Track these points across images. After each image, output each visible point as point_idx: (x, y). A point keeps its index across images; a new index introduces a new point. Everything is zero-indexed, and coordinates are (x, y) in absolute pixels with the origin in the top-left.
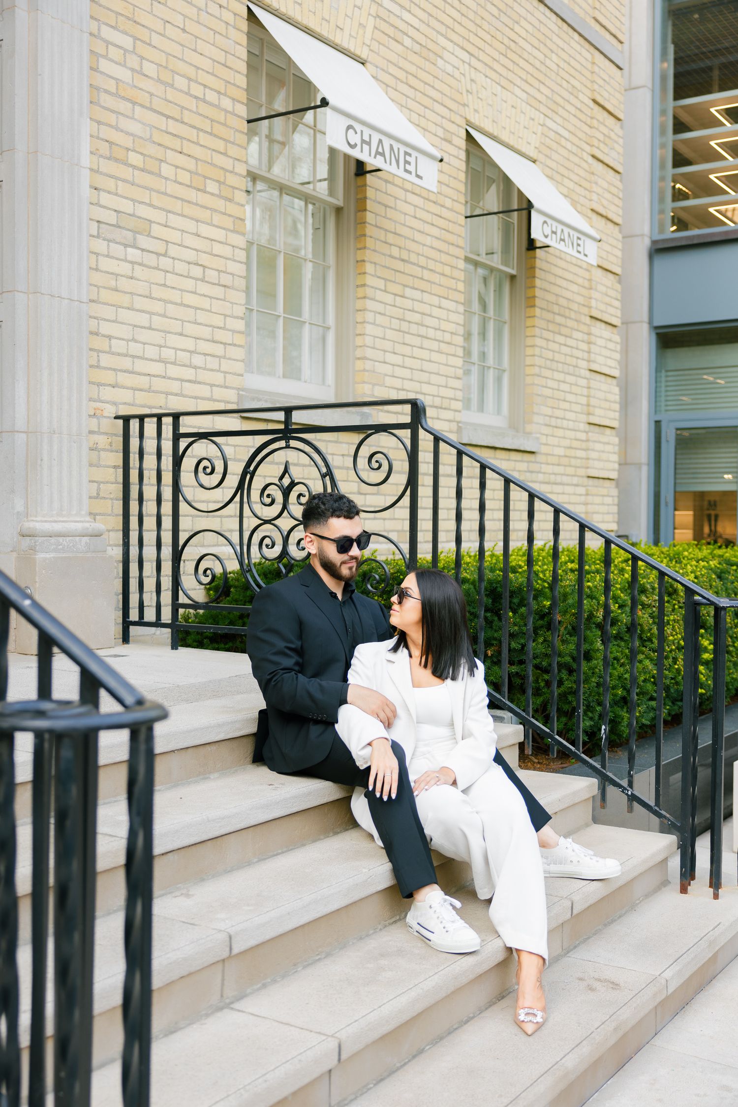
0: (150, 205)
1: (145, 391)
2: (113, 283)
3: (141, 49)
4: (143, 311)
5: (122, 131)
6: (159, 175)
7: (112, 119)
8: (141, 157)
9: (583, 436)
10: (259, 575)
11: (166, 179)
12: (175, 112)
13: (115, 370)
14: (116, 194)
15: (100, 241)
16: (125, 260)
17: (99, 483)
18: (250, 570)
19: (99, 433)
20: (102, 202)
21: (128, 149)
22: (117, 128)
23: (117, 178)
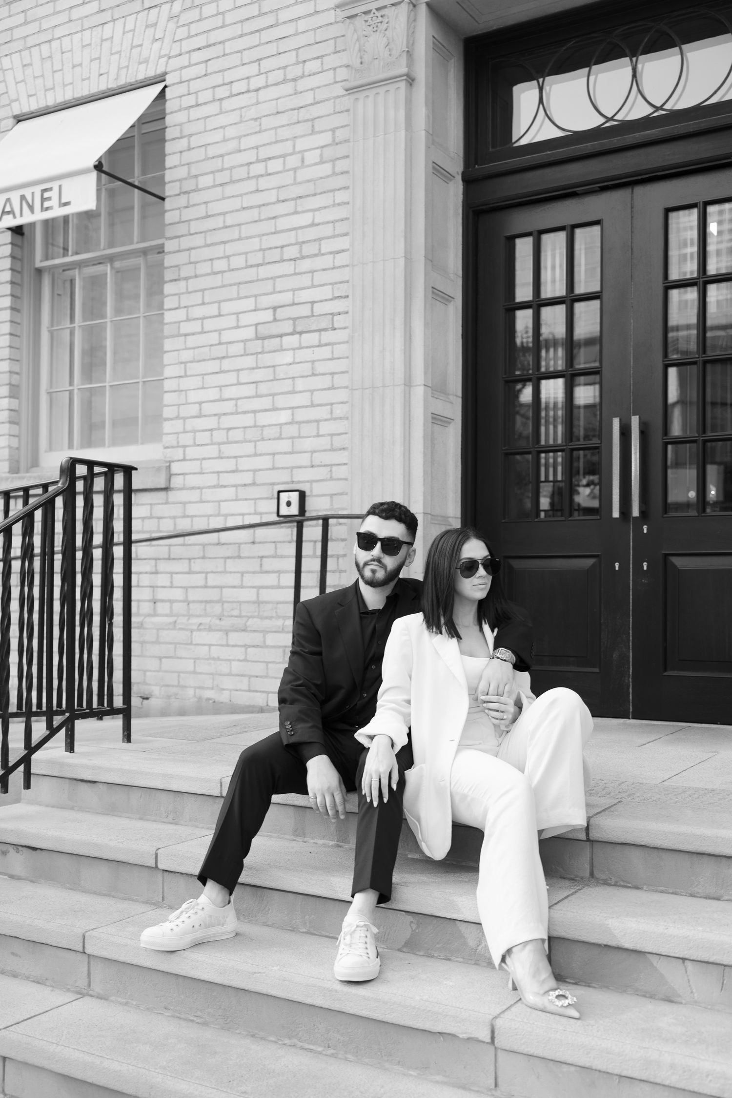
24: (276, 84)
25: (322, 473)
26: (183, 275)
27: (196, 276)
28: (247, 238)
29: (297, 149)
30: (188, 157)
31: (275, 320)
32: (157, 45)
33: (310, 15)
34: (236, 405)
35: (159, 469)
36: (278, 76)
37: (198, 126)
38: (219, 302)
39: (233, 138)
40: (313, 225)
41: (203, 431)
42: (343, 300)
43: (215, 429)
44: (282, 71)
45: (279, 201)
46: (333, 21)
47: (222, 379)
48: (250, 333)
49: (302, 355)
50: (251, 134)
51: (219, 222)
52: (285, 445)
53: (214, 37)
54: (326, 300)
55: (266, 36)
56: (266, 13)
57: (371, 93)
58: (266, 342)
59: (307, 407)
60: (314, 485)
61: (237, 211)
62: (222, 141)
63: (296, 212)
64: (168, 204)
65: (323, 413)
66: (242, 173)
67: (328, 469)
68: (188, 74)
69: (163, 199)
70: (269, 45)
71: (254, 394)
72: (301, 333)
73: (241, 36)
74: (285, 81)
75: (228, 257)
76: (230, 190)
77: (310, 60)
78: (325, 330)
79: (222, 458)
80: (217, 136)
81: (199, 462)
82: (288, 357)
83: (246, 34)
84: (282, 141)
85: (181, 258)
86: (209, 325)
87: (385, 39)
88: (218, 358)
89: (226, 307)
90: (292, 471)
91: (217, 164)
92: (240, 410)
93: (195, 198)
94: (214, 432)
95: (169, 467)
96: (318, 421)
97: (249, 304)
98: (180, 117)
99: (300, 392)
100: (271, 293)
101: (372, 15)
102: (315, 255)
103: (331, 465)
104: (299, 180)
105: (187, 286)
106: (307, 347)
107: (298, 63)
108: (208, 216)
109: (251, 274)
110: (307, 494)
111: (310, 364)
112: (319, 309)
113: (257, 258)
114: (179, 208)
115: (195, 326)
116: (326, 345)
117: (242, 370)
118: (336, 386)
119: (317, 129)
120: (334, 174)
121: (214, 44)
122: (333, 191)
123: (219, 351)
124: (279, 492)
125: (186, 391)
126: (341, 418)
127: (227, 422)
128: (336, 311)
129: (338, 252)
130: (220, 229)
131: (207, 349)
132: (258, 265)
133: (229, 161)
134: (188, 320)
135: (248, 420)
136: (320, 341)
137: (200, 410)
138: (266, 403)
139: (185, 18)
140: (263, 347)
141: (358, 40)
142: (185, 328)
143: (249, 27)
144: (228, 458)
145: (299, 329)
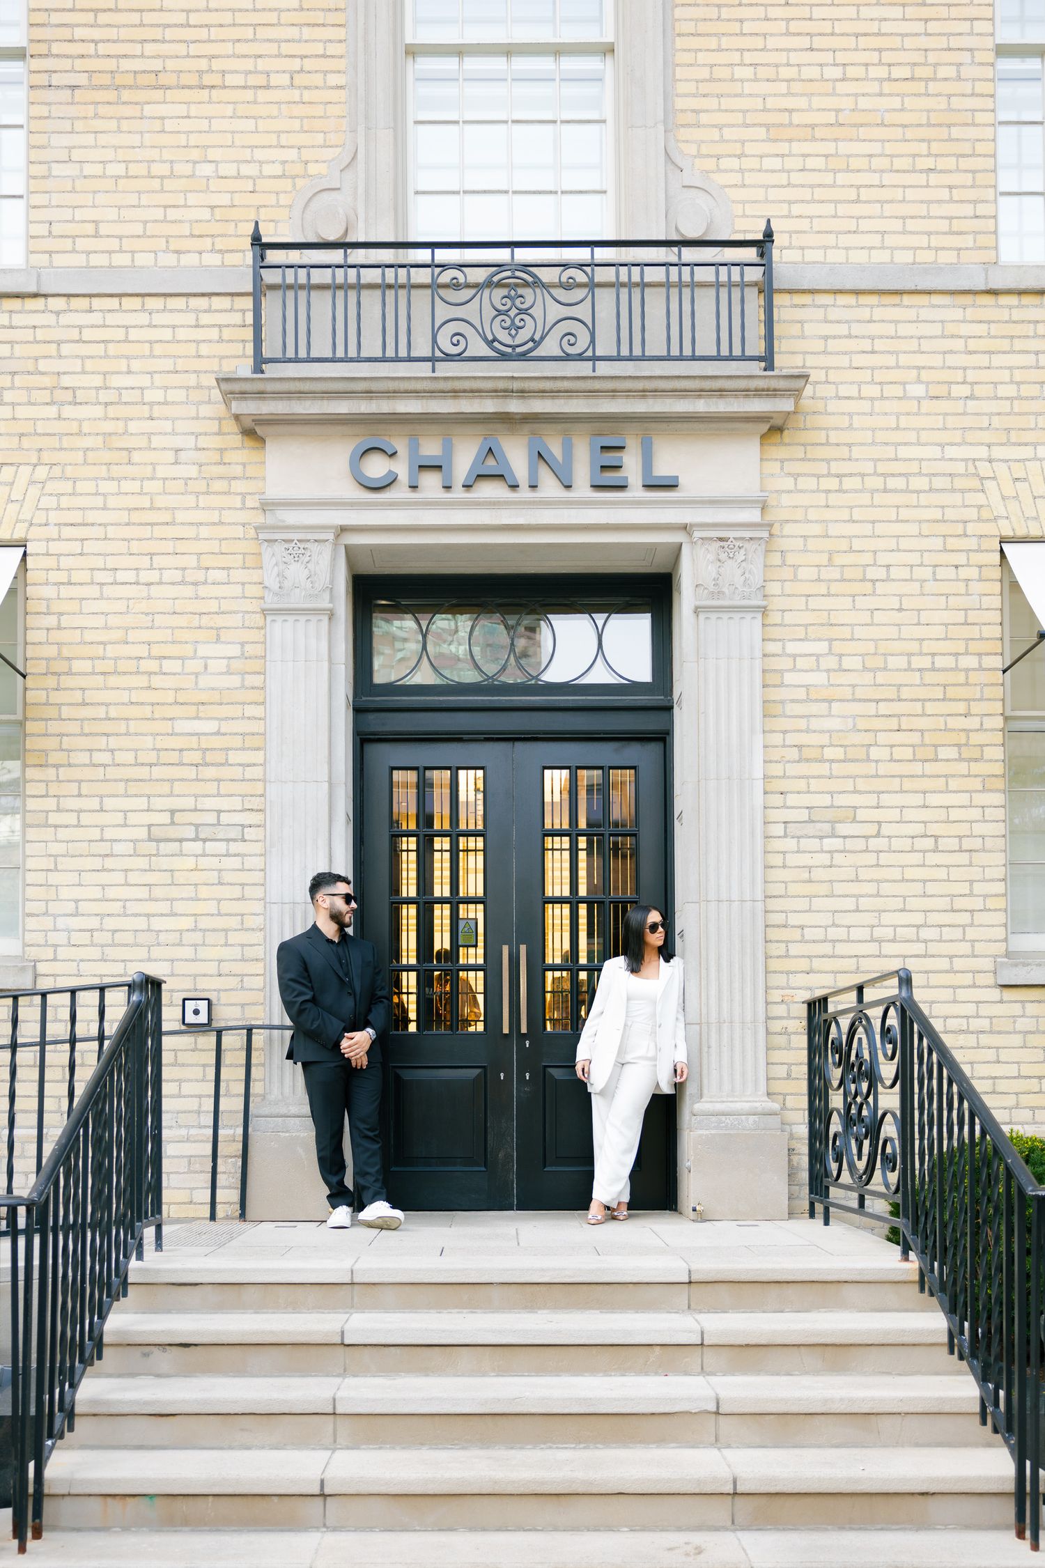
0: (855, 792)
1: (851, 973)
2: (806, 876)
3: (838, 647)
4: (847, 896)
5: (815, 731)
6: (868, 760)
7: (802, 724)
8: (842, 749)
11: (877, 761)
12: (891, 693)
13: (809, 957)
14: (808, 792)
15: (788, 840)
16: (822, 851)
17: (790, 1065)
19: (789, 1017)
20: (789, 803)
21: (823, 747)
22: (807, 731)
23: (808, 777)
24: (173, 584)
25: (233, 982)
26: (51, 761)
27: (70, 765)
28: (136, 734)
29: (200, 653)
30: (56, 636)
31: (173, 823)
32: (13, 508)
33: (214, 524)
34: (124, 907)
35: (23, 969)
36: (177, 576)
37: (74, 606)
38: (101, 797)
39: (119, 628)
40: (218, 733)
41: (80, 930)
42: (254, 813)
43: (97, 930)
44: (179, 573)
45: (176, 703)
46: (242, 536)
47: (104, 878)
48: (142, 833)
49: (204, 862)
50: (141, 628)
51: (101, 712)
52: (187, 952)
53: (91, 517)
54: (235, 811)
55: (159, 531)
56: (159, 509)
57: (291, 619)
58: (162, 845)
59: (212, 915)
60: (222, 994)
61: (123, 704)
62: (103, 628)
63: (197, 718)
64: (30, 681)
65: (234, 922)
66: (131, 666)
67: (239, 978)
68: (55, 547)
69: (24, 676)
70: (164, 541)
71: (147, 897)
72: (205, 840)
73: (128, 524)
74: (183, 582)
75: (112, 751)
76: (113, 681)
77: (214, 569)
78: (235, 840)
79: (105, 961)
80: (99, 621)
81: (75, 964)
82: (190, 863)
83: (134, 524)
84: (180, 642)
85: (51, 743)
86: (86, 819)
87: (306, 571)
88: (100, 856)
89: (109, 803)
90: (195, 979)
91: (99, 650)
92: (128, 912)
93: (66, 681)
94: (95, 934)
95: (35, 966)
96: (226, 931)
97: (142, 803)
98: (49, 592)
99: (205, 900)
100: (168, 796)
101: (293, 545)
102: (222, 765)
103: (243, 975)
104: (202, 684)
105: (58, 774)
106: (212, 855)
107: (199, 568)
108: (84, 704)
109: (143, 772)
110: (214, 1001)
111: (216, 873)
112: (225, 818)
113: (151, 756)
114: (46, 689)
115: (71, 819)
116: (235, 855)
117: (131, 870)
118: (246, 896)
119: (222, 639)
120: (243, 686)
121: (93, 525)
122: (244, 704)
123: (103, 848)
124: (184, 1000)
125: (57, 886)
126: (253, 929)
127: (110, 923)
128: (247, 822)
129: (249, 765)
130: (101, 719)
131: (86, 844)
132: (151, 765)
133: (111, 651)
134: (58, 810)
135: (141, 923)
136: (228, 850)
137: (77, 908)
138: (163, 907)
139: (51, 487)
140: (158, 850)
141: (276, 564)
142: (54, 818)
143: (136, 517)
144: (113, 961)
145: (202, 836)
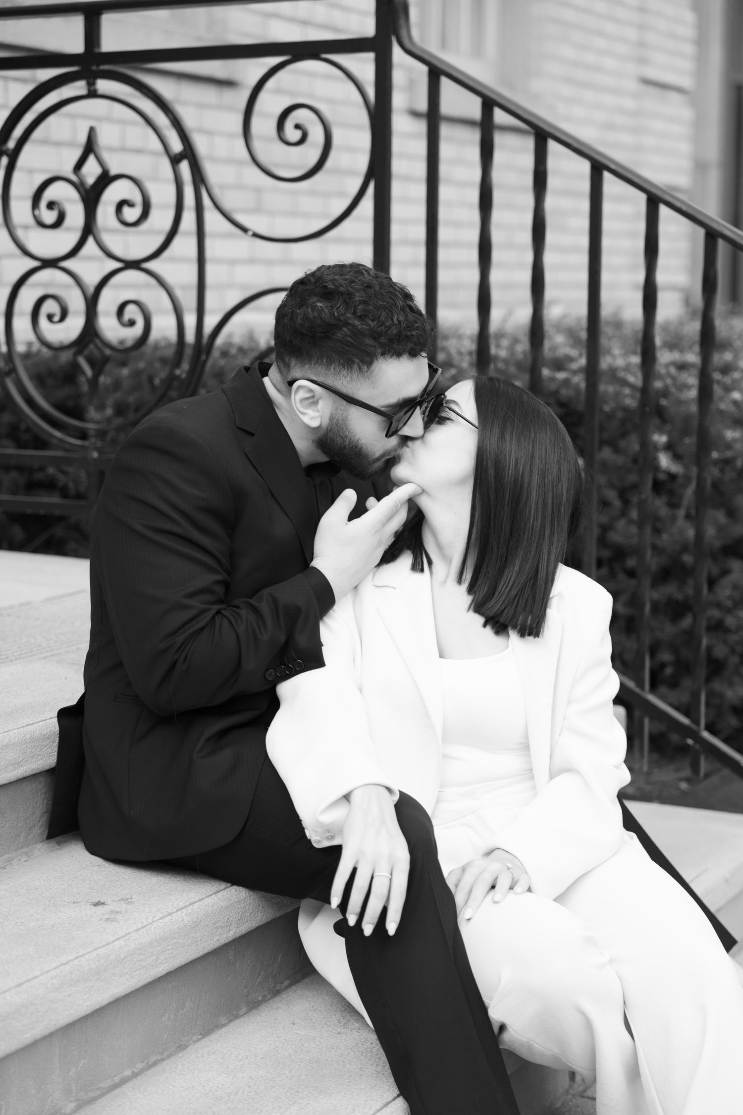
9: (629, 103)
10: (31, 378)
18: (13, 371)
